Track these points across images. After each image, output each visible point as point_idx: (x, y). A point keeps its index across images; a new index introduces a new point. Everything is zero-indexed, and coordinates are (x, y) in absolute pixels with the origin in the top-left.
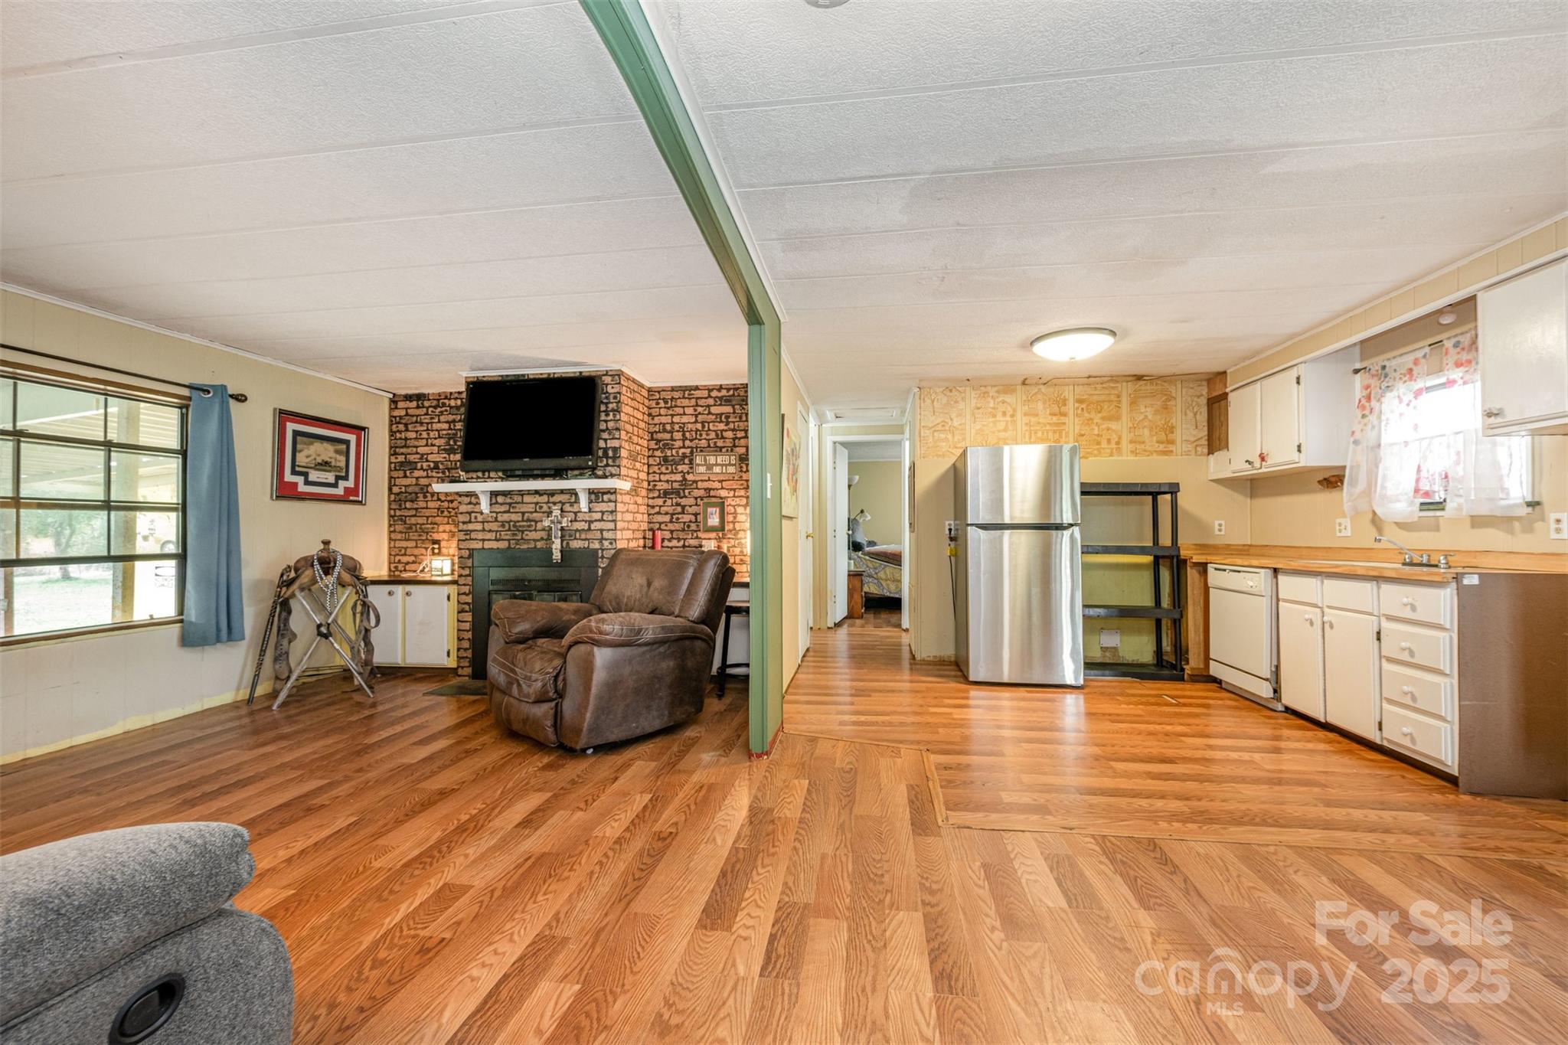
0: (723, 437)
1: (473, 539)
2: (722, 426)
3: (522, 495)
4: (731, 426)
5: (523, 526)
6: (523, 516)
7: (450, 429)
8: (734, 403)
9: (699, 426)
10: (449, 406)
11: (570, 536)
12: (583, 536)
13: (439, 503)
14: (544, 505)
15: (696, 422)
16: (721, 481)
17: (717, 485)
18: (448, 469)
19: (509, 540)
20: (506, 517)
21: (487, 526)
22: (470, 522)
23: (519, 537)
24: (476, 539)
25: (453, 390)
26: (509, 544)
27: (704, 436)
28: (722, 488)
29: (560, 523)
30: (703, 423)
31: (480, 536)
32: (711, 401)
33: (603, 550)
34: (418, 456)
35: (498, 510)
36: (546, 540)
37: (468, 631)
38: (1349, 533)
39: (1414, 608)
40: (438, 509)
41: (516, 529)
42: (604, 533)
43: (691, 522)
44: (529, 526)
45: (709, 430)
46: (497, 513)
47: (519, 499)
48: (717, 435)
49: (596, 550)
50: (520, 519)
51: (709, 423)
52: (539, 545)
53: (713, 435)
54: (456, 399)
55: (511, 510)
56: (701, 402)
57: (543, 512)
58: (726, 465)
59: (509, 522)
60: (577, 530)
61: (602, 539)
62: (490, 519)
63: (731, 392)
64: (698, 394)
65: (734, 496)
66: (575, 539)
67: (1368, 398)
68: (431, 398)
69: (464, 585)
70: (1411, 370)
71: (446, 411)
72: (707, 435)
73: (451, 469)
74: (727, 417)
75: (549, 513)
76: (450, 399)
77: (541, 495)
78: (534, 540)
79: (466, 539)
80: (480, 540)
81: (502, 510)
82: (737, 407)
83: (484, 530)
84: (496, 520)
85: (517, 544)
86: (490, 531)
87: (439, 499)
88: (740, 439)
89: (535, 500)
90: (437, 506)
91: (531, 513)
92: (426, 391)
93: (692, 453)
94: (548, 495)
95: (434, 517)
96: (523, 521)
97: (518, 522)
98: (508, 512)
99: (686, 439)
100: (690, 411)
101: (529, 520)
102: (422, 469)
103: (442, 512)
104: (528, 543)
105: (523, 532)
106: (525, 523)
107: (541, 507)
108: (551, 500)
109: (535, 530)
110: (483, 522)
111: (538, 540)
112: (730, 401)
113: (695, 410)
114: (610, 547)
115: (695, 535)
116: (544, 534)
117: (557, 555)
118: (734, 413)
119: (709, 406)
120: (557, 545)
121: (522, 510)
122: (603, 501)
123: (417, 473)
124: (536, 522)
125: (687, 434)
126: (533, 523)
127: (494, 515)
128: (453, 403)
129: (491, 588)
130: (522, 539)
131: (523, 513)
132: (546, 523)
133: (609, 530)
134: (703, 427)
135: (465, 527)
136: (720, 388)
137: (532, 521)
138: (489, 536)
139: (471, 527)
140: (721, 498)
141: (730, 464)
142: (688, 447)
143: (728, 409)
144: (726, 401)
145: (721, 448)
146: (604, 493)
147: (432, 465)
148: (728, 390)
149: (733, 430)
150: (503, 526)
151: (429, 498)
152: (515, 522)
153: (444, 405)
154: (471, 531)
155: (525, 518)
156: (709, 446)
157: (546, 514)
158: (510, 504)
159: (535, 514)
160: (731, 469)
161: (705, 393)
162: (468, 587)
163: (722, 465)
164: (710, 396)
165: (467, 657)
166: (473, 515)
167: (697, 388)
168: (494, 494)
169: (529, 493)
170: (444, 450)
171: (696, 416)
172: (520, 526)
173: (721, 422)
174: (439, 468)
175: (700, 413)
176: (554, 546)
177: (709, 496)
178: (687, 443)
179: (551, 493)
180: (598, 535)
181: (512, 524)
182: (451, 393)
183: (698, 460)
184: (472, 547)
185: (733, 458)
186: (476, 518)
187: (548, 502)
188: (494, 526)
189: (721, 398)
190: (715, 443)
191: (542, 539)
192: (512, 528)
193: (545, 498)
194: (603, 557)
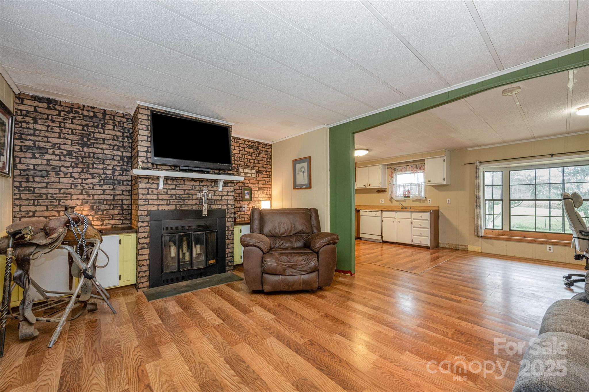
0: (250, 162)
1: (150, 205)
2: (249, 157)
3: (184, 180)
4: (253, 158)
5: (185, 197)
6: (184, 192)
7: (83, 130)
8: (254, 148)
9: (241, 156)
10: (82, 114)
11: (212, 203)
12: (218, 203)
13: (73, 179)
14: (197, 187)
15: (239, 153)
16: (249, 180)
17: (247, 182)
18: (83, 158)
19: (176, 205)
20: (173, 192)
21: (160, 197)
22: (148, 194)
23: (182, 203)
24: (152, 204)
25: (87, 105)
26: (176, 207)
27: (243, 160)
28: (249, 183)
29: (208, 196)
30: (242, 154)
31: (156, 202)
32: (245, 146)
33: (228, 209)
34: (50, 144)
35: (168, 188)
36: (198, 205)
37: (146, 260)
38: (383, 202)
39: (421, 217)
40: (72, 184)
41: (179, 198)
42: (229, 201)
43: (237, 197)
44: (189, 197)
45: (245, 158)
46: (167, 189)
47: (182, 183)
48: (248, 161)
49: (225, 210)
50: (183, 193)
51: (244, 155)
52: (195, 207)
53: (246, 160)
54: (89, 111)
55: (177, 188)
56: (241, 145)
57: (197, 190)
58: (252, 174)
59: (175, 195)
60: (215, 200)
61: (228, 204)
62: (163, 193)
63: (253, 144)
64: (240, 141)
65: (254, 187)
66: (214, 204)
67: (392, 174)
68: (62, 104)
69: (144, 232)
70: (401, 170)
71: (80, 117)
72: (244, 160)
73: (85, 157)
74: (252, 154)
75: (201, 191)
76: (83, 110)
77: (195, 181)
78: (191, 205)
79: (145, 205)
80: (156, 205)
81: (170, 188)
82: (255, 150)
83: (158, 199)
84: (167, 193)
85: (181, 207)
86: (163, 200)
87: (72, 177)
88: (256, 163)
89: (192, 184)
90: (71, 182)
91: (190, 190)
92: (59, 99)
93: (237, 166)
94: (200, 181)
95: (68, 189)
96: (184, 194)
97: (181, 195)
98: (175, 189)
99: (235, 160)
100: (237, 148)
101: (188, 194)
102: (54, 153)
103: (76, 186)
104: (188, 207)
105: (184, 200)
106: (186, 196)
107: (195, 188)
108: (201, 184)
109: (192, 199)
110: (158, 194)
111: (194, 205)
112: (252, 147)
113: (239, 149)
114: (231, 208)
115: (239, 202)
116: (197, 202)
117: (205, 213)
118: (254, 152)
119: (244, 148)
120: (205, 208)
121: (184, 188)
122: (228, 186)
123: (47, 157)
124: (192, 195)
125: (236, 158)
126: (190, 196)
127: (166, 190)
128: (86, 113)
129: (163, 232)
130: (184, 204)
131: (185, 190)
132: (199, 196)
133: (231, 200)
134: (242, 156)
135: (144, 197)
136: (249, 141)
137: (189, 195)
138: (162, 202)
139: (148, 197)
140: (249, 187)
141: (253, 173)
142: (236, 164)
143: (252, 151)
144: (251, 147)
145: (249, 166)
146: (229, 183)
147: (65, 152)
148: (252, 143)
149: (254, 159)
150: (172, 197)
151: (62, 175)
152: (180, 195)
153: (77, 113)
154: (149, 200)
155: (186, 193)
156: (244, 165)
157: (198, 191)
158: (176, 185)
159: (191, 191)
160: (253, 176)
161: (243, 142)
162: (147, 233)
163: (250, 173)
164: (245, 144)
165: (146, 276)
166: (150, 190)
167: (240, 139)
168: (166, 179)
169: (188, 179)
170: (77, 143)
171: (240, 151)
172: (182, 197)
173: (249, 155)
174: (72, 155)
175: (241, 150)
176: (204, 208)
177: (244, 186)
178: (236, 162)
179: (201, 181)
180: (226, 202)
181: (177, 196)
182: (84, 106)
183: (241, 170)
184: (149, 209)
185: (254, 171)
186: (152, 191)
187: (200, 185)
188: (166, 197)
189: (249, 145)
190: (247, 164)
191: (196, 204)
192: (177, 198)
193: (198, 183)
194: (228, 213)
